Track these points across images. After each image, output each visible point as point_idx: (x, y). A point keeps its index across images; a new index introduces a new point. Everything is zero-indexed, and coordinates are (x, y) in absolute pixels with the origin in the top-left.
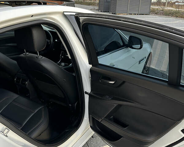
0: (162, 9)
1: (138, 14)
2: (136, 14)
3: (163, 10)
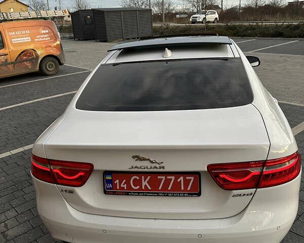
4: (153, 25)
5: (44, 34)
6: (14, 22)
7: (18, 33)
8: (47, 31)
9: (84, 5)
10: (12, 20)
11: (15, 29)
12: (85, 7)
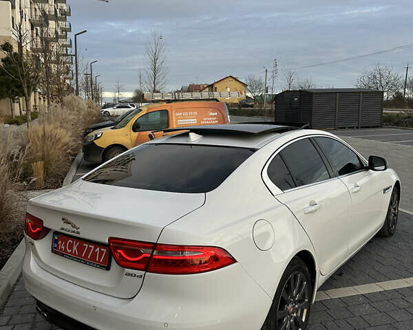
0: (407, 115)
1: (357, 128)
2: (353, 128)
3: (409, 117)
4: (384, 111)
5: (212, 116)
6: (185, 102)
7: (185, 114)
8: (216, 114)
9: (307, 85)
10: (182, 100)
11: (183, 110)
12: (309, 87)
